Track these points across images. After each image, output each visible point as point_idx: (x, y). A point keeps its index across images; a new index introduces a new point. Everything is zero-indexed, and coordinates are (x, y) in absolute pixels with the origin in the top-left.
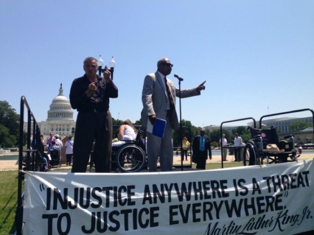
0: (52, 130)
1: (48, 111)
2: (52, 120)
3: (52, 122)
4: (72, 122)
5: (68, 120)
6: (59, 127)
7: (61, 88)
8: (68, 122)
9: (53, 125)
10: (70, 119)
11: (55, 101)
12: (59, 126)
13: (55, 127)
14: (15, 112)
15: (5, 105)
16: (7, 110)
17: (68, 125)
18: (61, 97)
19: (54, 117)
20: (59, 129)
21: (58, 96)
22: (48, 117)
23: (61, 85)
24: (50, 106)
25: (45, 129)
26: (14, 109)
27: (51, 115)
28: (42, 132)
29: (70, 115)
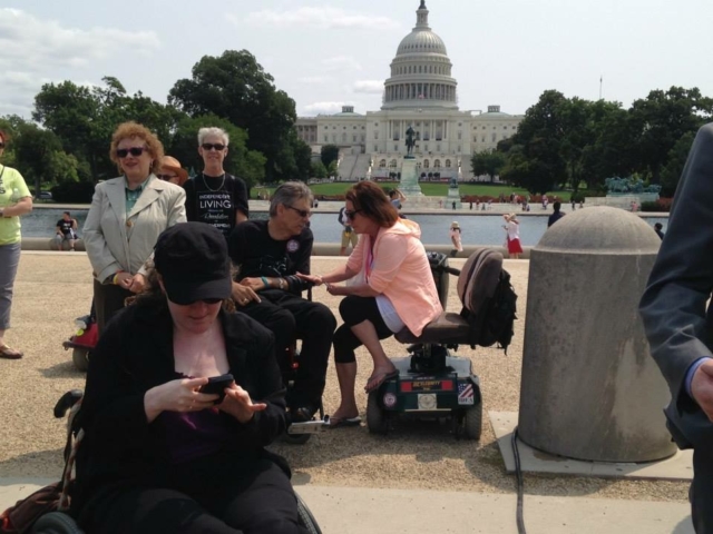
0: (396, 139)
1: (387, 81)
2: (392, 109)
3: (396, 114)
4: (451, 112)
5: (440, 108)
8: (439, 115)
9: (396, 123)
10: (446, 105)
11: (407, 47)
14: (272, 84)
15: (244, 65)
16: (248, 77)
17: (439, 123)
18: (421, 36)
22: (386, 99)
24: (391, 66)
25: (376, 136)
26: (269, 77)
27: (393, 91)
28: (369, 147)
29: (448, 90)
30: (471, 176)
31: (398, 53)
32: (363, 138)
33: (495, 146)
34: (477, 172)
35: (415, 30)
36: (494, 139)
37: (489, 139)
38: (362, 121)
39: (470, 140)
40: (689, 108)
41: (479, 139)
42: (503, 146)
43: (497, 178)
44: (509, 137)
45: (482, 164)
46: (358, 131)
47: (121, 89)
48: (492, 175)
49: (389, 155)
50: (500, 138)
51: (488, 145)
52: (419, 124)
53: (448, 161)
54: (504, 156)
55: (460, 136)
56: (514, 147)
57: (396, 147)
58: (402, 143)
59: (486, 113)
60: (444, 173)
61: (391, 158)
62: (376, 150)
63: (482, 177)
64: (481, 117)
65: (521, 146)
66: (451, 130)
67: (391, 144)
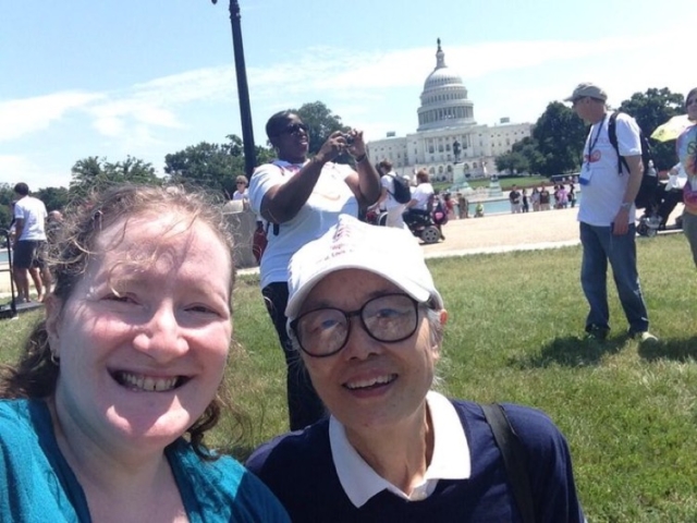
0: (432, 151)
1: (419, 109)
2: (426, 129)
3: (429, 133)
4: (472, 126)
5: (462, 124)
6: (444, 143)
7: (439, 50)
8: (462, 129)
9: (431, 140)
10: (467, 121)
11: (432, 84)
12: (444, 139)
13: (436, 144)
14: (340, 122)
15: (319, 111)
16: (323, 119)
17: (464, 137)
18: (441, 73)
19: (432, 120)
20: (445, 147)
22: (421, 123)
23: (439, 41)
24: (421, 98)
25: (416, 152)
26: (337, 117)
28: (411, 159)
29: (467, 110)
30: (496, 173)
31: (425, 87)
32: (406, 155)
33: (510, 148)
34: (500, 169)
35: (436, 69)
36: (508, 144)
37: (504, 143)
38: (403, 142)
39: (490, 145)
40: (663, 102)
41: (496, 144)
42: (517, 148)
43: (515, 171)
44: (520, 140)
45: (501, 164)
46: (402, 150)
48: (511, 169)
49: (428, 164)
50: (512, 142)
51: (503, 149)
52: (447, 139)
53: (474, 164)
54: (518, 156)
55: (481, 144)
56: (526, 147)
57: (433, 158)
58: (437, 154)
59: (499, 124)
60: (473, 173)
61: (430, 167)
62: (417, 162)
63: (503, 173)
64: (496, 128)
65: (531, 147)
66: (474, 140)
67: (428, 156)
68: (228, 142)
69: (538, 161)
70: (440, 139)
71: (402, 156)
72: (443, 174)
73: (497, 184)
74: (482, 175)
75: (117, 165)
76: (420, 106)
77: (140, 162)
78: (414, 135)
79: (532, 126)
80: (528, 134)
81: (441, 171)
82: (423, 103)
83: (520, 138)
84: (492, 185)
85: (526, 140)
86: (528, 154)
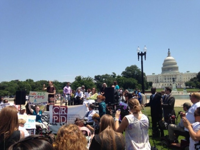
0: (165, 79)
1: (162, 68)
2: (164, 73)
3: (165, 74)
4: (178, 73)
5: (175, 72)
7: (169, 51)
8: (175, 74)
9: (165, 76)
10: (176, 71)
11: (165, 61)
12: (169, 76)
13: (167, 77)
16: (136, 70)
17: (175, 76)
18: (169, 58)
19: (166, 71)
20: (169, 78)
21: (167, 57)
22: (162, 71)
23: (169, 49)
24: (163, 64)
25: (161, 79)
27: (164, 70)
28: (159, 81)
29: (177, 68)
30: (185, 87)
32: (158, 80)
33: (190, 80)
34: (186, 86)
36: (189, 78)
37: (188, 78)
38: (157, 76)
39: (183, 79)
41: (185, 78)
42: (192, 80)
43: (191, 87)
44: (193, 78)
45: (187, 84)
46: (156, 78)
47: (115, 74)
48: (190, 86)
49: (164, 83)
50: (190, 78)
51: (187, 80)
52: (170, 76)
53: (178, 84)
54: (192, 82)
55: (181, 78)
56: (195, 80)
57: (166, 81)
58: (167, 80)
59: (186, 73)
60: (178, 86)
61: (165, 84)
62: (161, 82)
63: (188, 87)
64: (185, 74)
65: (196, 80)
66: (178, 77)
67: (164, 81)
68: (112, 74)
69: (198, 84)
70: (168, 76)
71: (156, 80)
72: (169, 86)
73: (186, 91)
74: (181, 87)
75: (86, 78)
76: (162, 67)
77: (91, 78)
78: (160, 75)
79: (197, 74)
80: (195, 76)
81: (168, 85)
82: (163, 66)
83: (193, 77)
84: (184, 90)
85: (195, 78)
86: (195, 82)
